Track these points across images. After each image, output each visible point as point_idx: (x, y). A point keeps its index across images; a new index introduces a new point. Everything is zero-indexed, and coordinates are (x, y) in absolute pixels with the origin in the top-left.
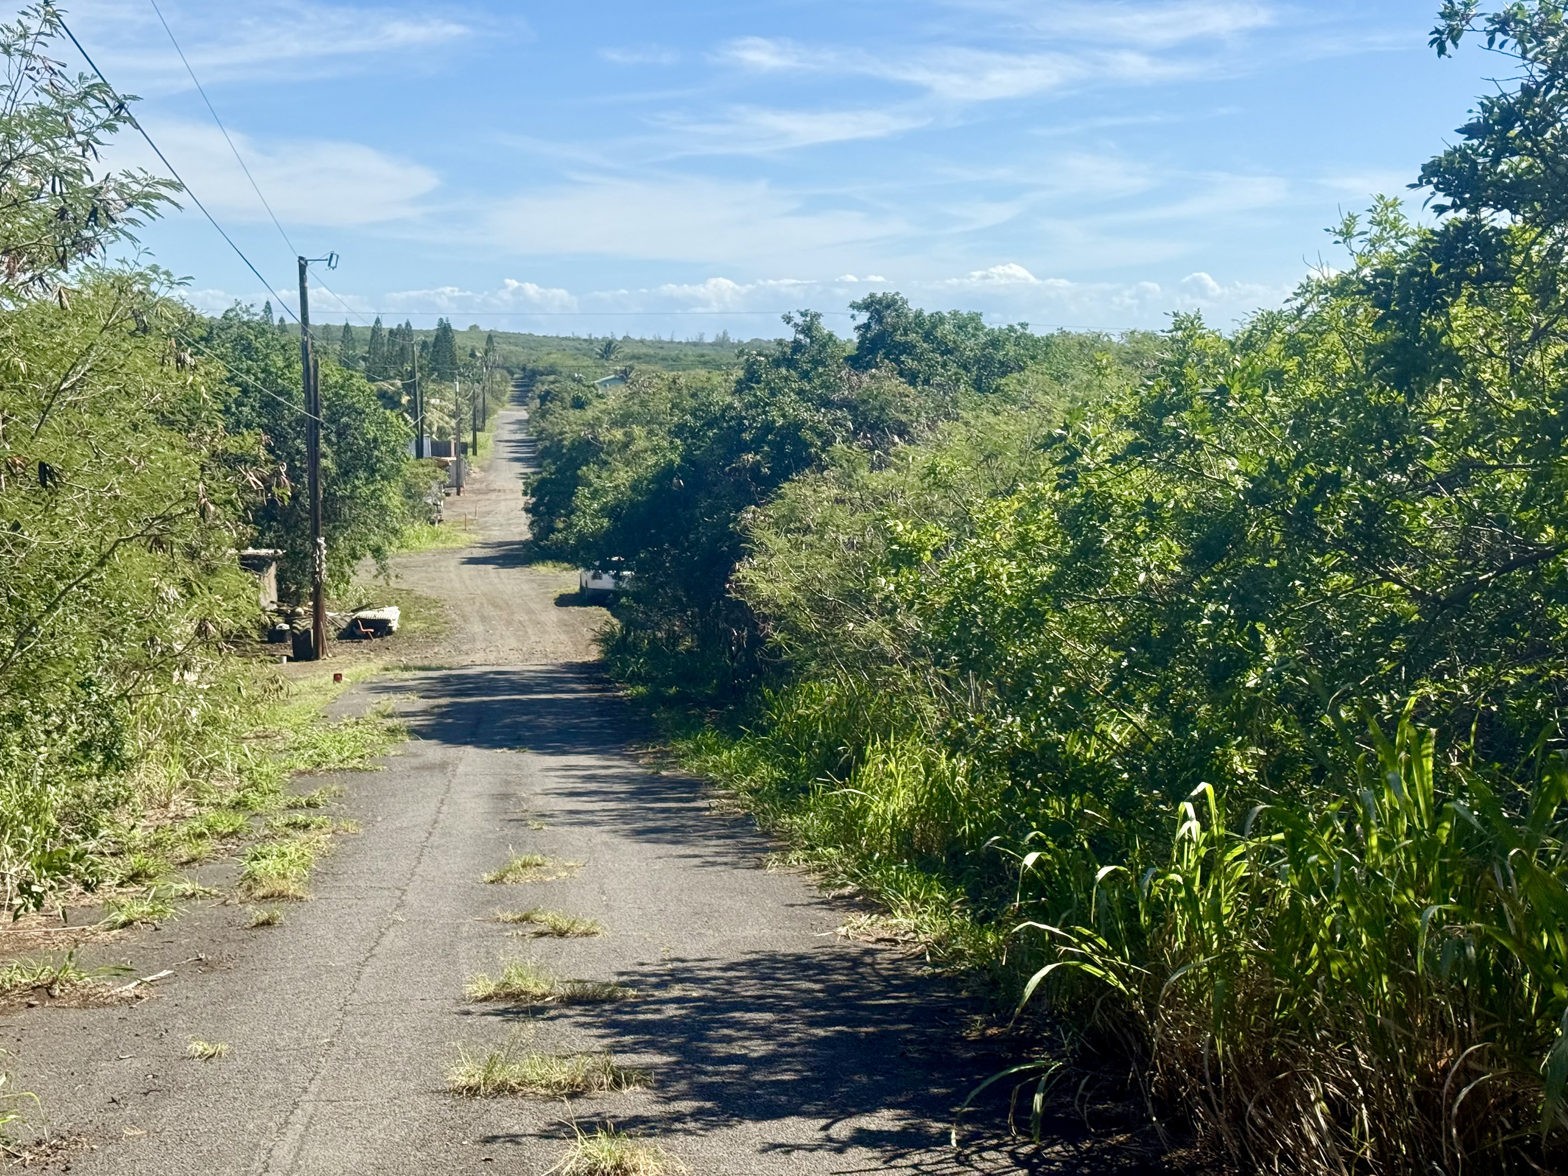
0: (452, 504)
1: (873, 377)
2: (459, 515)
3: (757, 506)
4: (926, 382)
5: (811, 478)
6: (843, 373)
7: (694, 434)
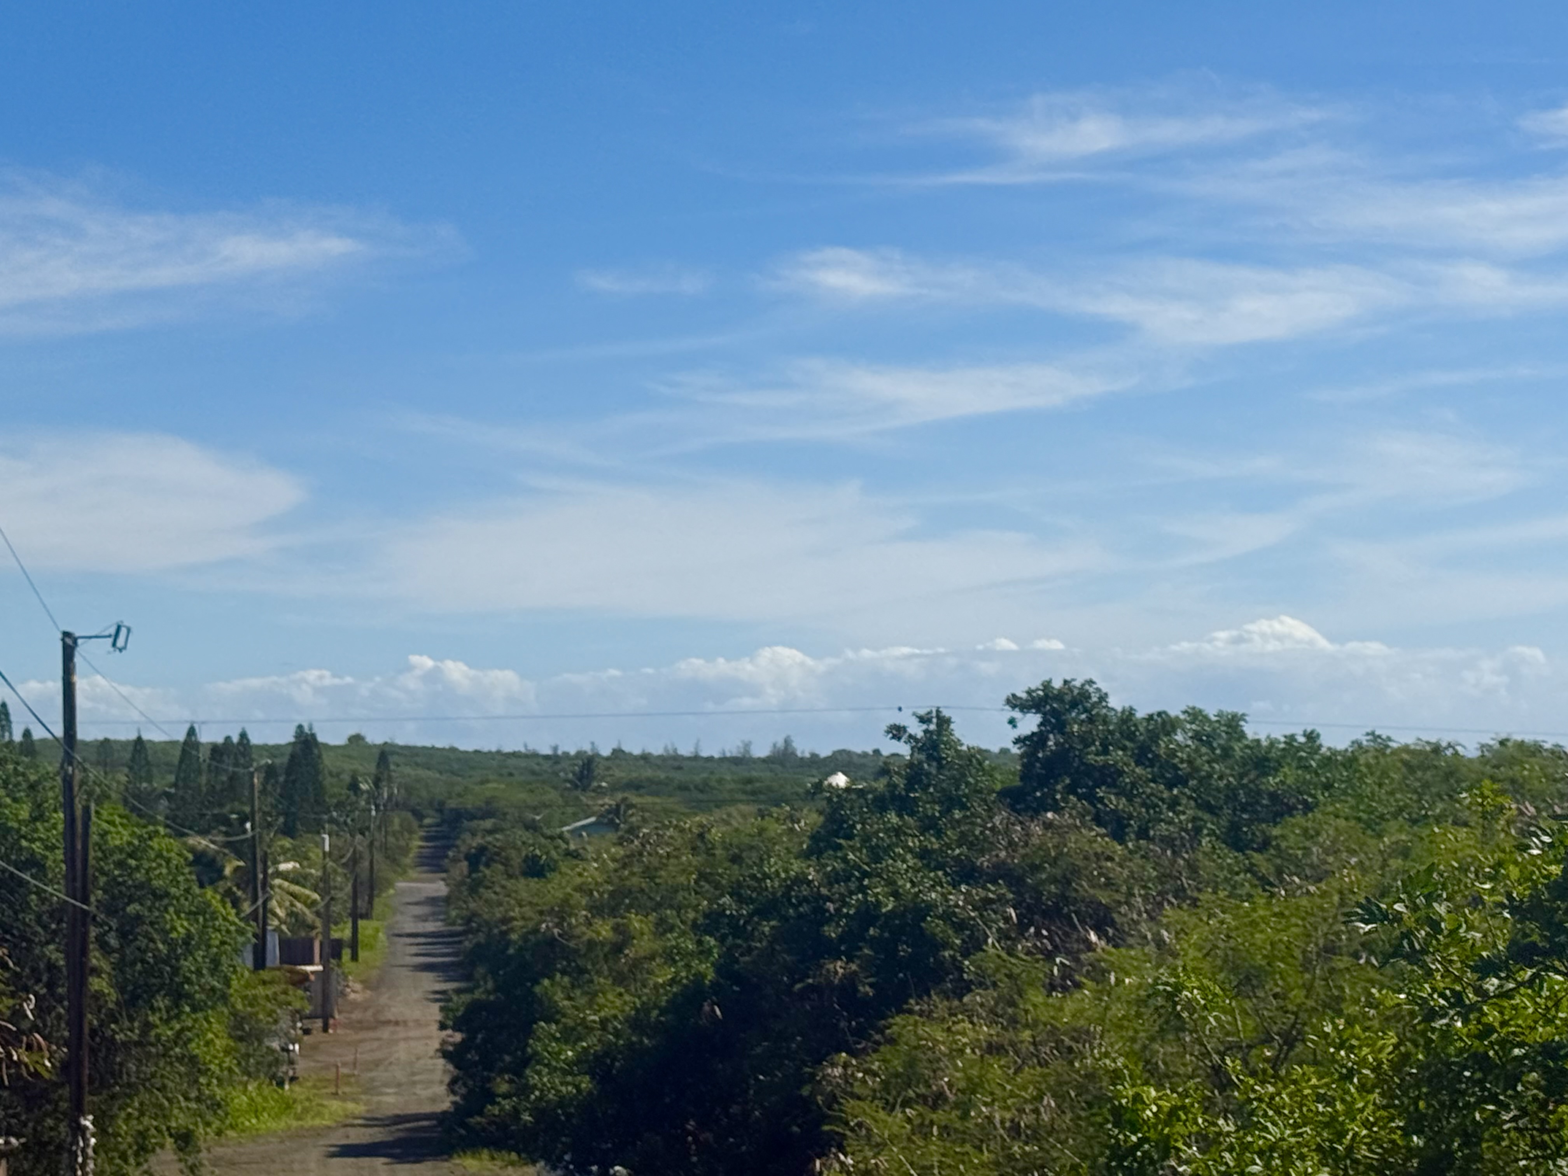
0: (314, 1047)
1: (1048, 825)
2: (327, 1067)
3: (852, 1053)
4: (1142, 833)
5: (941, 1006)
6: (997, 820)
7: (737, 930)
